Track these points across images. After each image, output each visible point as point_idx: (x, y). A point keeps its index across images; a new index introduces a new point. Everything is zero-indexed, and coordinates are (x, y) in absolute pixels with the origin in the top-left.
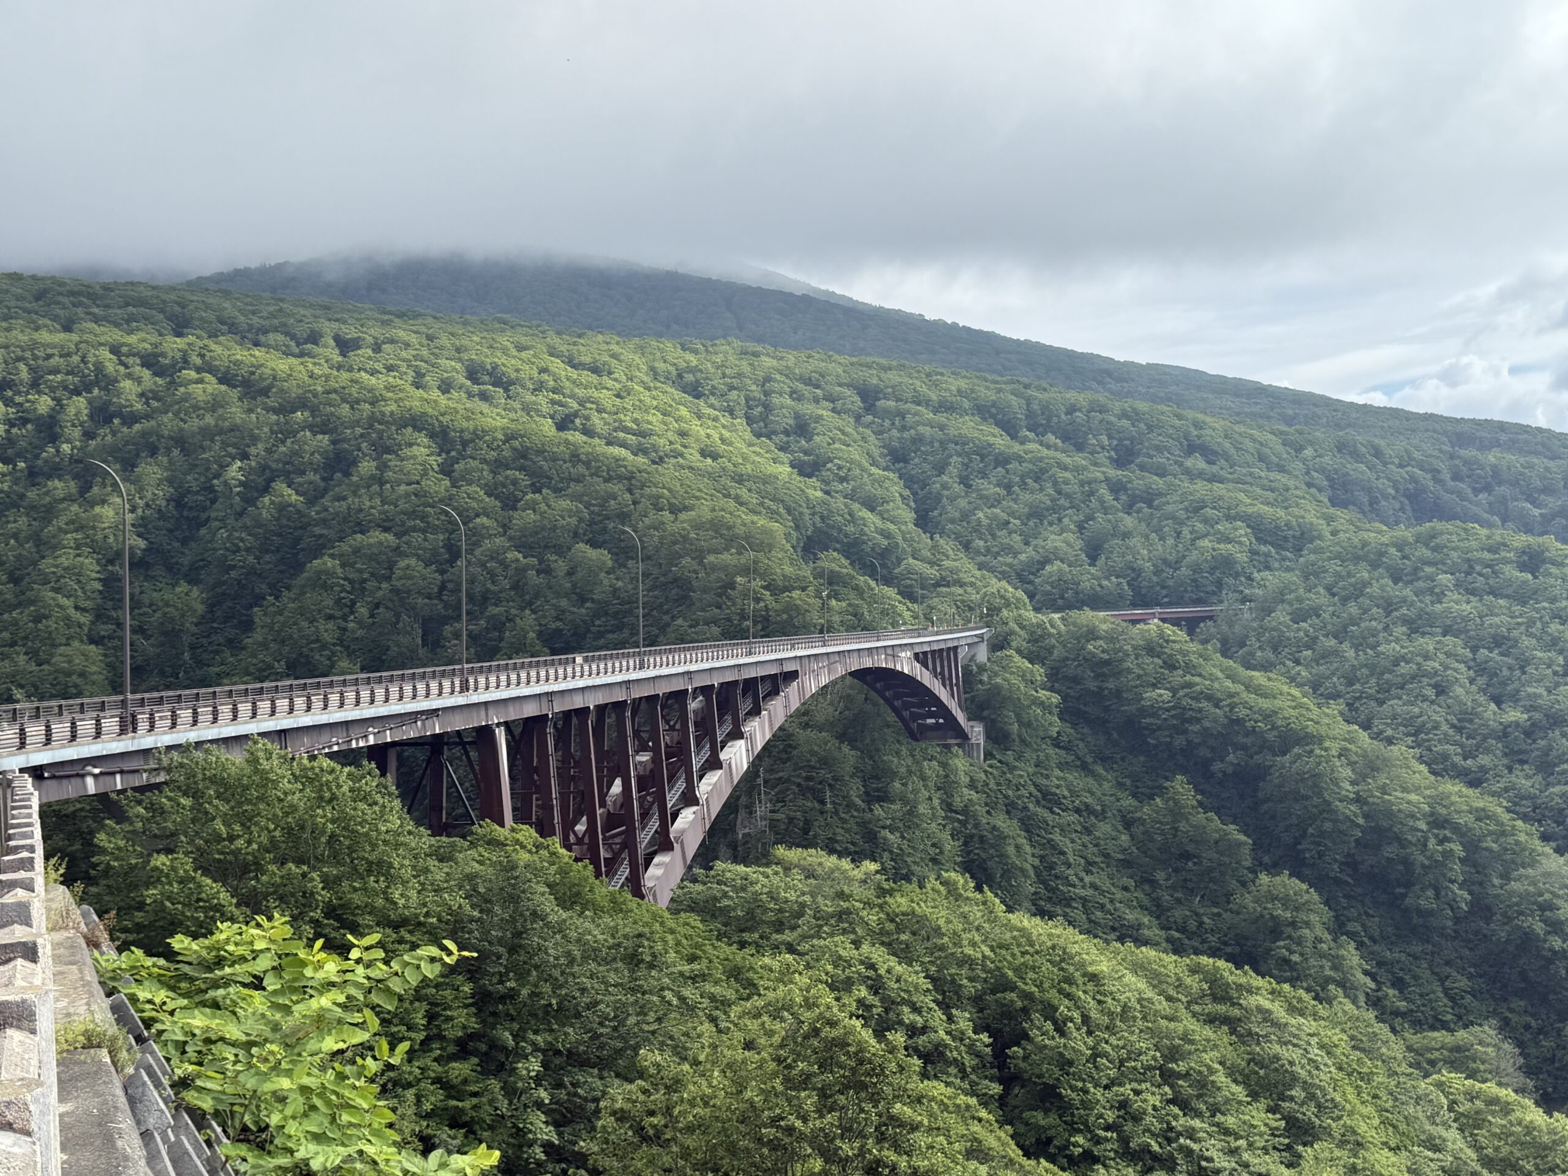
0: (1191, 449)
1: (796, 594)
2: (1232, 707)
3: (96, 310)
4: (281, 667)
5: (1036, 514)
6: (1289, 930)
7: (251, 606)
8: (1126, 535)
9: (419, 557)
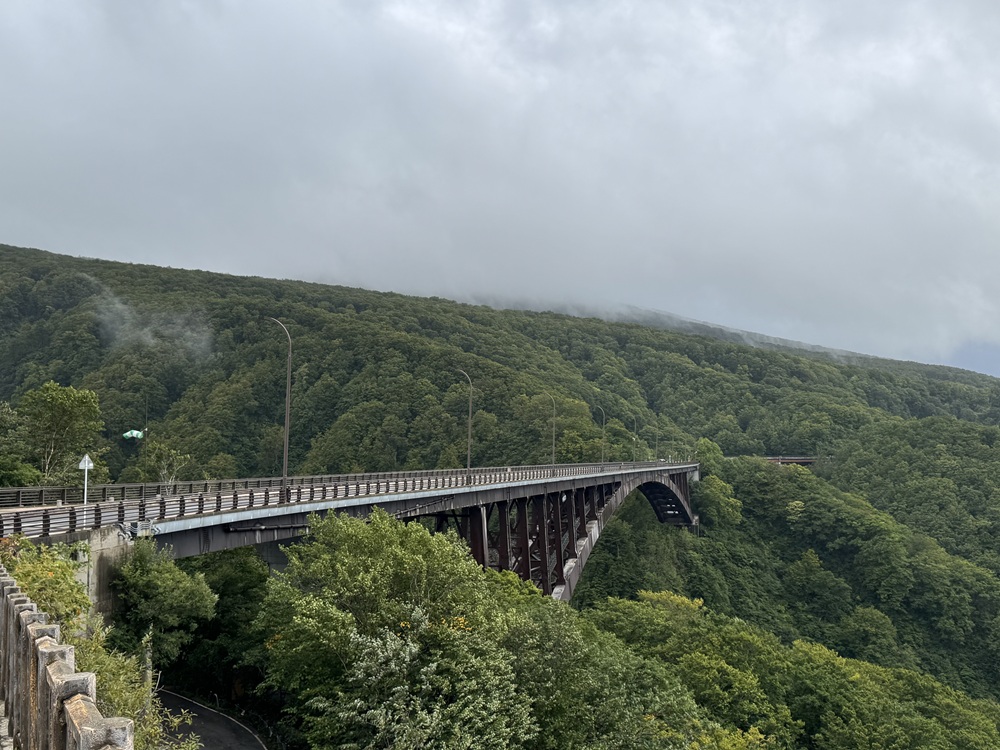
0: (792, 374)
1: (596, 440)
2: (838, 512)
3: (238, 288)
4: (324, 469)
5: (713, 404)
6: (874, 639)
7: (310, 437)
8: (762, 417)
9: (396, 414)
